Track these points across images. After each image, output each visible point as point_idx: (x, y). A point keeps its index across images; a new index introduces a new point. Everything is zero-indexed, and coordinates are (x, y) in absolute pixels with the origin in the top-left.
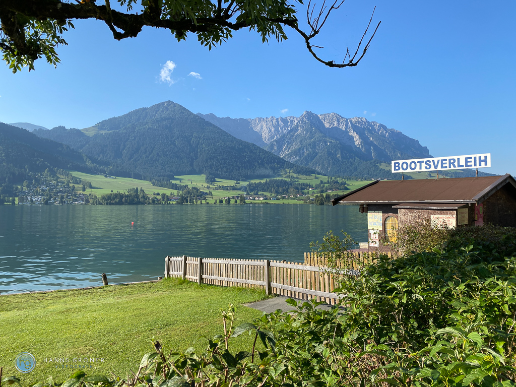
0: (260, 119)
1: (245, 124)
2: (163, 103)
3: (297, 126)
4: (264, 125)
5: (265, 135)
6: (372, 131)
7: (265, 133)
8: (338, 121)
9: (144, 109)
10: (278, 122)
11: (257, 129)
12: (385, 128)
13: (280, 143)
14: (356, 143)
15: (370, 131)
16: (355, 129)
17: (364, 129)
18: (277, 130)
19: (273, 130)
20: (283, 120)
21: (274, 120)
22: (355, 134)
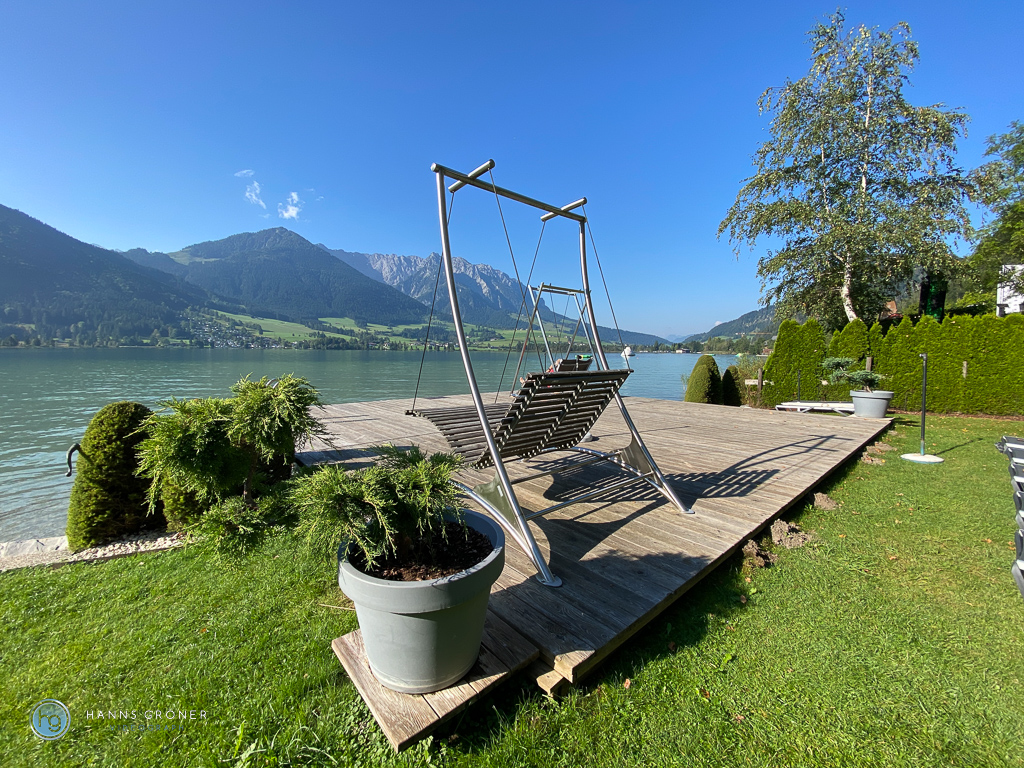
0: (379, 255)
1: (362, 258)
2: (274, 230)
3: (425, 268)
4: (385, 262)
5: (386, 273)
6: (497, 280)
7: (386, 272)
8: (465, 267)
9: (250, 235)
10: (400, 261)
11: (376, 266)
12: (507, 277)
13: (408, 283)
14: (484, 291)
15: (495, 280)
16: (483, 277)
17: (491, 277)
18: (399, 270)
19: (395, 269)
20: (405, 258)
21: (396, 259)
22: (482, 282)
